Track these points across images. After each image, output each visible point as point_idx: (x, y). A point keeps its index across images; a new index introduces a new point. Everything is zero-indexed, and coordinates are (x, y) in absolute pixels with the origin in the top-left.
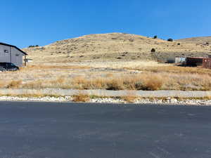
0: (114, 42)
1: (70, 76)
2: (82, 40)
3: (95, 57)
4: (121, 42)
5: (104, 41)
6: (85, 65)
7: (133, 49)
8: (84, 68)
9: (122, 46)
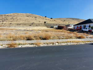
0: (27, 18)
2: (11, 15)
3: (18, 24)
4: (31, 18)
5: (22, 17)
6: (12, 28)
7: (36, 21)
8: (12, 29)
9: (31, 20)
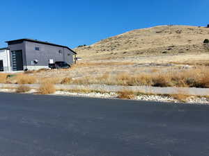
0: (158, 36)
1: (114, 72)
3: (138, 53)
4: (167, 35)
5: (147, 36)
6: (128, 61)
7: (181, 41)
8: (127, 64)
9: (168, 40)
